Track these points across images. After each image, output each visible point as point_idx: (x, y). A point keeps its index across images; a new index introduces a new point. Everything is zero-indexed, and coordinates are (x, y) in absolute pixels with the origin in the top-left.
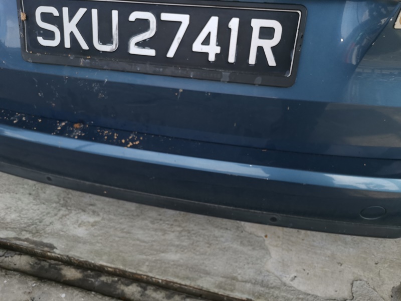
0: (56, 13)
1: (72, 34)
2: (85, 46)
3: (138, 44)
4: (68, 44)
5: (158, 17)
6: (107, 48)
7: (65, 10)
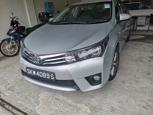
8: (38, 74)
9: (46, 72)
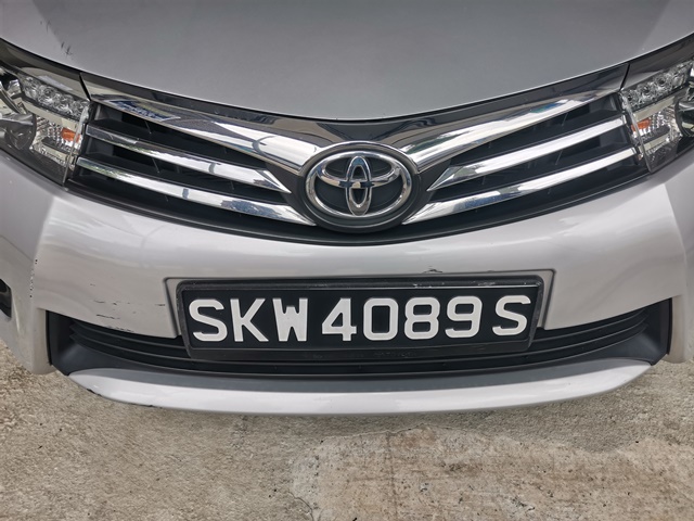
8: (339, 322)
9: (443, 286)
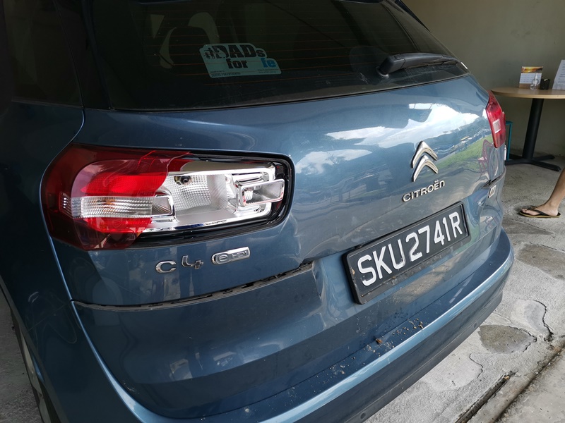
0: (370, 259)
1: (382, 268)
2: (390, 271)
3: (413, 254)
4: (381, 277)
5: (417, 233)
6: (401, 265)
7: (375, 253)
